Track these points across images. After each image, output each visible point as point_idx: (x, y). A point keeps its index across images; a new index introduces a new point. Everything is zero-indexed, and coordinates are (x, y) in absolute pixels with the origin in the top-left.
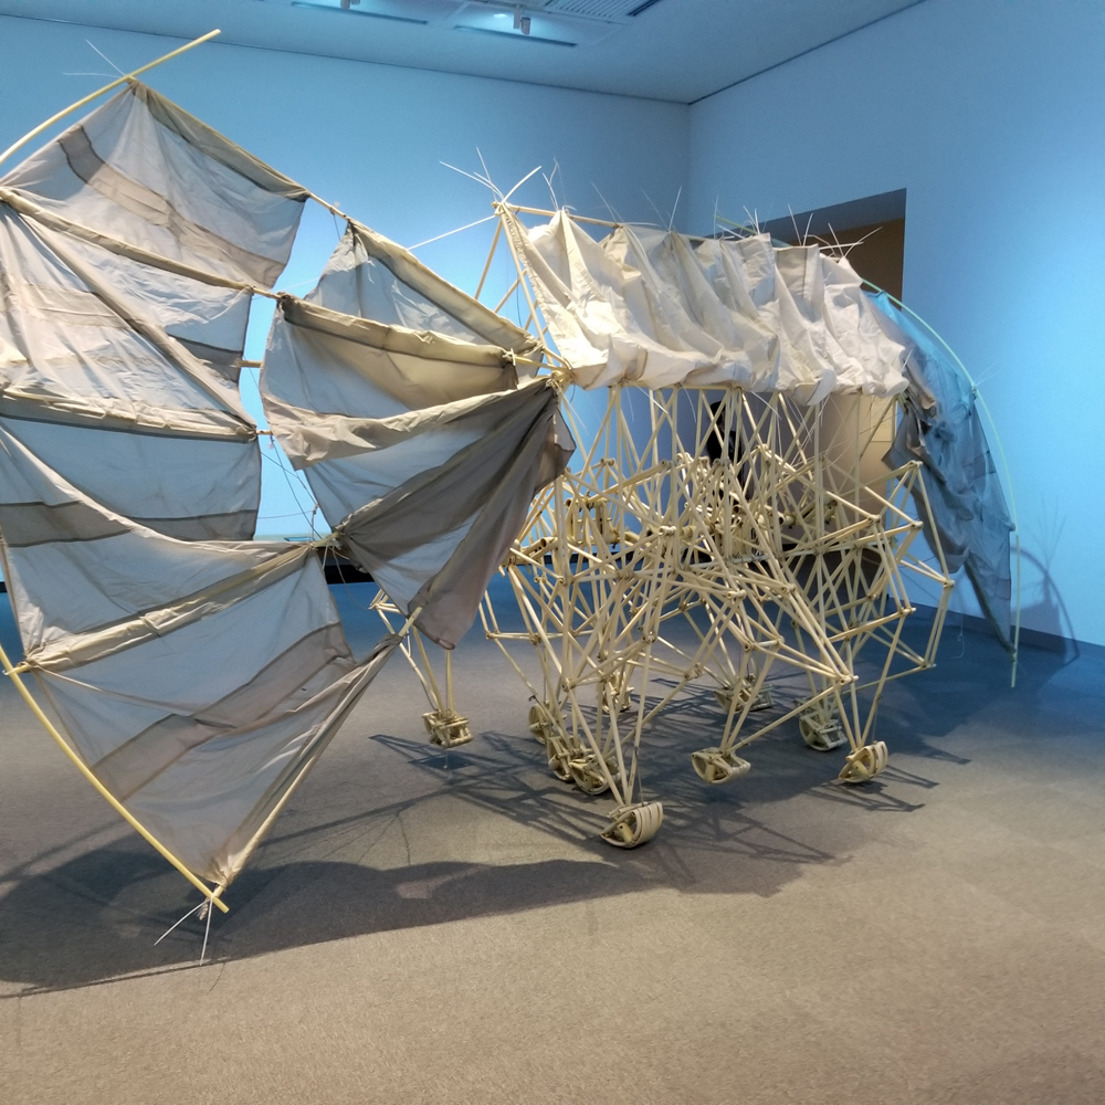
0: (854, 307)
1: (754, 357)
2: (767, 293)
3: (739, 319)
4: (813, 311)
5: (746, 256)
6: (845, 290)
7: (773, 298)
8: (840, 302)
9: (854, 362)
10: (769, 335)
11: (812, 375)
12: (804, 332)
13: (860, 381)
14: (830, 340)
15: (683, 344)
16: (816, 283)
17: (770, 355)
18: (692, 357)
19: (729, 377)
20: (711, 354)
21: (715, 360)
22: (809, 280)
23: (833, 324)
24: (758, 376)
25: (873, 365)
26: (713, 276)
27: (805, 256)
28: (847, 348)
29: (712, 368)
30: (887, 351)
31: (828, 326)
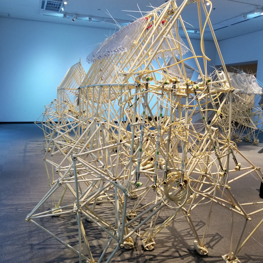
0: (255, 82)
1: (245, 89)
2: (245, 81)
3: (243, 85)
4: (250, 83)
5: (242, 76)
6: (254, 80)
7: (245, 82)
8: (253, 82)
9: (256, 90)
10: (247, 87)
11: (251, 92)
12: (250, 86)
13: (257, 93)
14: (253, 87)
15: (236, 88)
16: (251, 79)
17: (247, 89)
18: (238, 90)
19: (242, 92)
20: (240, 89)
21: (241, 90)
22: (250, 79)
23: (253, 85)
24: (245, 92)
25: (258, 91)
26: (239, 79)
27: (250, 76)
28: (255, 88)
29: (241, 91)
30: (260, 89)
31: (252, 85)
